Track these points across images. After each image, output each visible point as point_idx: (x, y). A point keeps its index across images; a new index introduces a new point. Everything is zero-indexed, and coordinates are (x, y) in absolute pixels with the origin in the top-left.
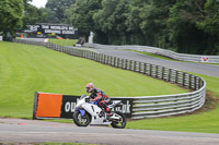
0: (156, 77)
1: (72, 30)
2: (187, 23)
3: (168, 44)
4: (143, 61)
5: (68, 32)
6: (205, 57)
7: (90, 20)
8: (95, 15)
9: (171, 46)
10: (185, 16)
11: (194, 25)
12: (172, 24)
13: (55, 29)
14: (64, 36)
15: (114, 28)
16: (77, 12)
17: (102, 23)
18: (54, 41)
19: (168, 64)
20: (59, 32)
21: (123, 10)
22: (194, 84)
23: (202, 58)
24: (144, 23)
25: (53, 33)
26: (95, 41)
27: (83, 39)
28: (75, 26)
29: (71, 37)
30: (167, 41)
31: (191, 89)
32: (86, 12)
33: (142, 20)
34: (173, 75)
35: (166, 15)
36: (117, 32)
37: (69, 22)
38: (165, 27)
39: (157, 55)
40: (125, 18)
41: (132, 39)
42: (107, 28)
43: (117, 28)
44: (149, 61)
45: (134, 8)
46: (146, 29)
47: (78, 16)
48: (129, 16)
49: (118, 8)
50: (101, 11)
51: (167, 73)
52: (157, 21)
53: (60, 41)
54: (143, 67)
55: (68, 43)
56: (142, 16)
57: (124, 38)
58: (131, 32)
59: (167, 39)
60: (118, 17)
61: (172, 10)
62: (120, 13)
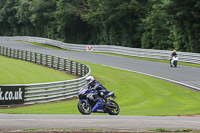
0: (47, 65)
2: (73, 16)
3: (56, 35)
4: (34, 51)
6: (90, 46)
9: (59, 37)
10: (71, 9)
11: (79, 17)
12: (60, 16)
15: (5, 20)
19: (56, 54)
21: (14, 3)
22: (80, 71)
23: (87, 47)
24: (34, 16)
30: (55, 32)
31: (77, 75)
33: (31, 14)
34: (62, 63)
35: (54, 8)
36: (8, 23)
38: (54, 19)
39: (46, 45)
40: (16, 11)
41: (23, 31)
43: (9, 20)
44: (39, 51)
45: (24, 2)
46: (36, 22)
48: (20, 9)
49: (8, 2)
51: (56, 62)
52: (45, 14)
54: (33, 56)
56: (32, 9)
57: (15, 29)
58: (21, 24)
59: (55, 30)
60: (8, 10)
61: (58, 4)
62: (11, 6)
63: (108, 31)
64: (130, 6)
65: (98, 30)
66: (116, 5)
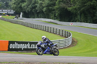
0: (51, 32)
1: (12, 12)
2: (63, 8)
3: (55, 18)
4: (45, 25)
5: (11, 13)
6: (72, 23)
7: (21, 7)
8: (23, 5)
9: (57, 18)
10: (62, 5)
11: (66, 9)
12: (57, 9)
13: (5, 11)
14: (9, 15)
15: (31, 11)
16: (14, 4)
17: (26, 8)
18: (4, 17)
19: (55, 27)
20: (7, 13)
21: (35, 2)
22: (67, 35)
23: (70, 23)
24: (45, 9)
25: (4, 13)
26: (23, 16)
27: (18, 16)
28: (14, 10)
29: (12, 15)
30: (55, 16)
31: (65, 37)
32: (19, 4)
33: (43, 7)
34: (58, 31)
35: (54, 5)
36: (33, 12)
37: (11, 8)
38: (54, 10)
39: (50, 22)
40: (36, 6)
41: (39, 16)
42: (28, 11)
43: (33, 11)
44: (47, 25)
45: (40, 2)
46: (46, 11)
47: (15, 5)
48: (38, 5)
49: (33, 2)
50: (25, 4)
51: (55, 30)
52: (50, 8)
53: (7, 17)
55: (11, 18)
56: (44, 5)
57: (36, 15)
58: (39, 12)
59: (55, 15)
60: (33, 6)
61: (57, 2)
62: (34, 4)
63: (81, 16)
64: (92, 3)
65: (76, 15)
66: (85, 3)
